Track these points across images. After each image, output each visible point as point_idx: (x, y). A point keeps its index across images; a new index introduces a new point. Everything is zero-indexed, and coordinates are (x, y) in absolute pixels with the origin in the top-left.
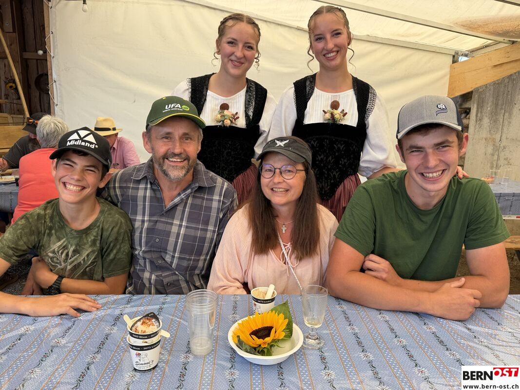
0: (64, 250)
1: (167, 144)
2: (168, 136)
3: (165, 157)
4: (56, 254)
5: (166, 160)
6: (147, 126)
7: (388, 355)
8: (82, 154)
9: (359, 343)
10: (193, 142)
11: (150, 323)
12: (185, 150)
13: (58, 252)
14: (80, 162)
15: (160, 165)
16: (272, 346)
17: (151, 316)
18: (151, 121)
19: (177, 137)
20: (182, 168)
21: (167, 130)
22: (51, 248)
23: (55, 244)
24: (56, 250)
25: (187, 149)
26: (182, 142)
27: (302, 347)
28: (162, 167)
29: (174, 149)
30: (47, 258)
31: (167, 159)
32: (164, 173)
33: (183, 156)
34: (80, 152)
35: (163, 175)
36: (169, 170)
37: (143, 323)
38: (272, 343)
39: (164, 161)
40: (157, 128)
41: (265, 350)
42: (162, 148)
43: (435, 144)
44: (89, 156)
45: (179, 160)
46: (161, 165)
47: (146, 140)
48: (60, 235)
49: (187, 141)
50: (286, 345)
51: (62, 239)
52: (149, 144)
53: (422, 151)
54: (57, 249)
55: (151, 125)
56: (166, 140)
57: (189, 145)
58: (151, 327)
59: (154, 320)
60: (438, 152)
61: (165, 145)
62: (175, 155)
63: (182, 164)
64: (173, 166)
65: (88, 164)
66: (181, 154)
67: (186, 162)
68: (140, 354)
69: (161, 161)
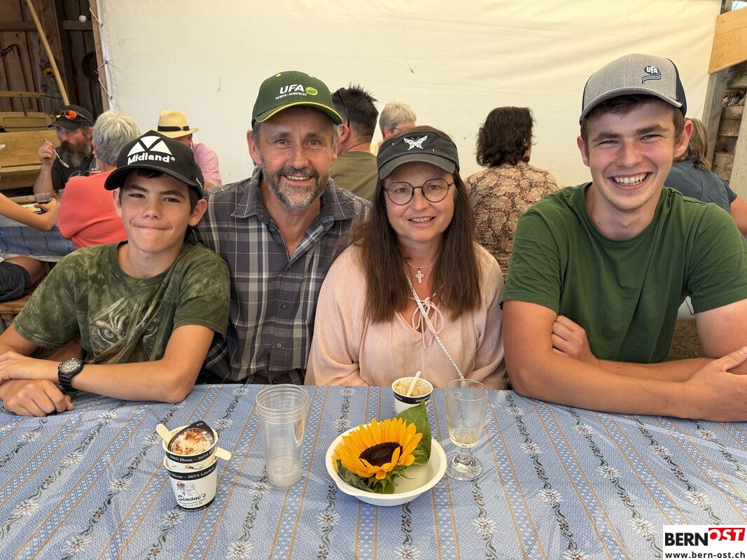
0: (121, 315)
1: (283, 153)
2: (284, 139)
3: (281, 173)
4: (109, 322)
5: (283, 178)
6: (254, 121)
7: (586, 494)
8: (152, 174)
9: (540, 473)
10: (324, 148)
11: (199, 437)
12: (310, 162)
13: (113, 318)
14: (153, 188)
15: (273, 185)
16: (393, 476)
17: (200, 427)
18: (258, 113)
19: (298, 142)
20: (308, 189)
21: (282, 129)
22: (102, 313)
23: (109, 306)
24: (110, 315)
25: (314, 160)
26: (306, 149)
27: (446, 477)
28: (277, 189)
29: (293, 160)
30: (95, 328)
31: (285, 176)
32: (281, 197)
33: (308, 172)
34: (149, 171)
35: (278, 200)
36: (288, 193)
37: (188, 437)
38: (395, 472)
39: (280, 180)
40: (267, 126)
41: (384, 484)
42: (277, 158)
43: (637, 131)
44: (165, 175)
45: (301, 179)
46: (276, 187)
47: (253, 144)
48: (114, 293)
49: (314, 147)
50: (420, 474)
51: (119, 298)
52: (257, 150)
53: (616, 142)
54: (112, 313)
55: (259, 121)
56: (282, 146)
57: (317, 153)
58: (201, 442)
59: (205, 432)
60: (642, 145)
61: (280, 154)
62: (296, 171)
63: (306, 184)
64: (293, 187)
65: (165, 190)
66: (304, 168)
67: (313, 180)
68: (184, 485)
69: (276, 179)
